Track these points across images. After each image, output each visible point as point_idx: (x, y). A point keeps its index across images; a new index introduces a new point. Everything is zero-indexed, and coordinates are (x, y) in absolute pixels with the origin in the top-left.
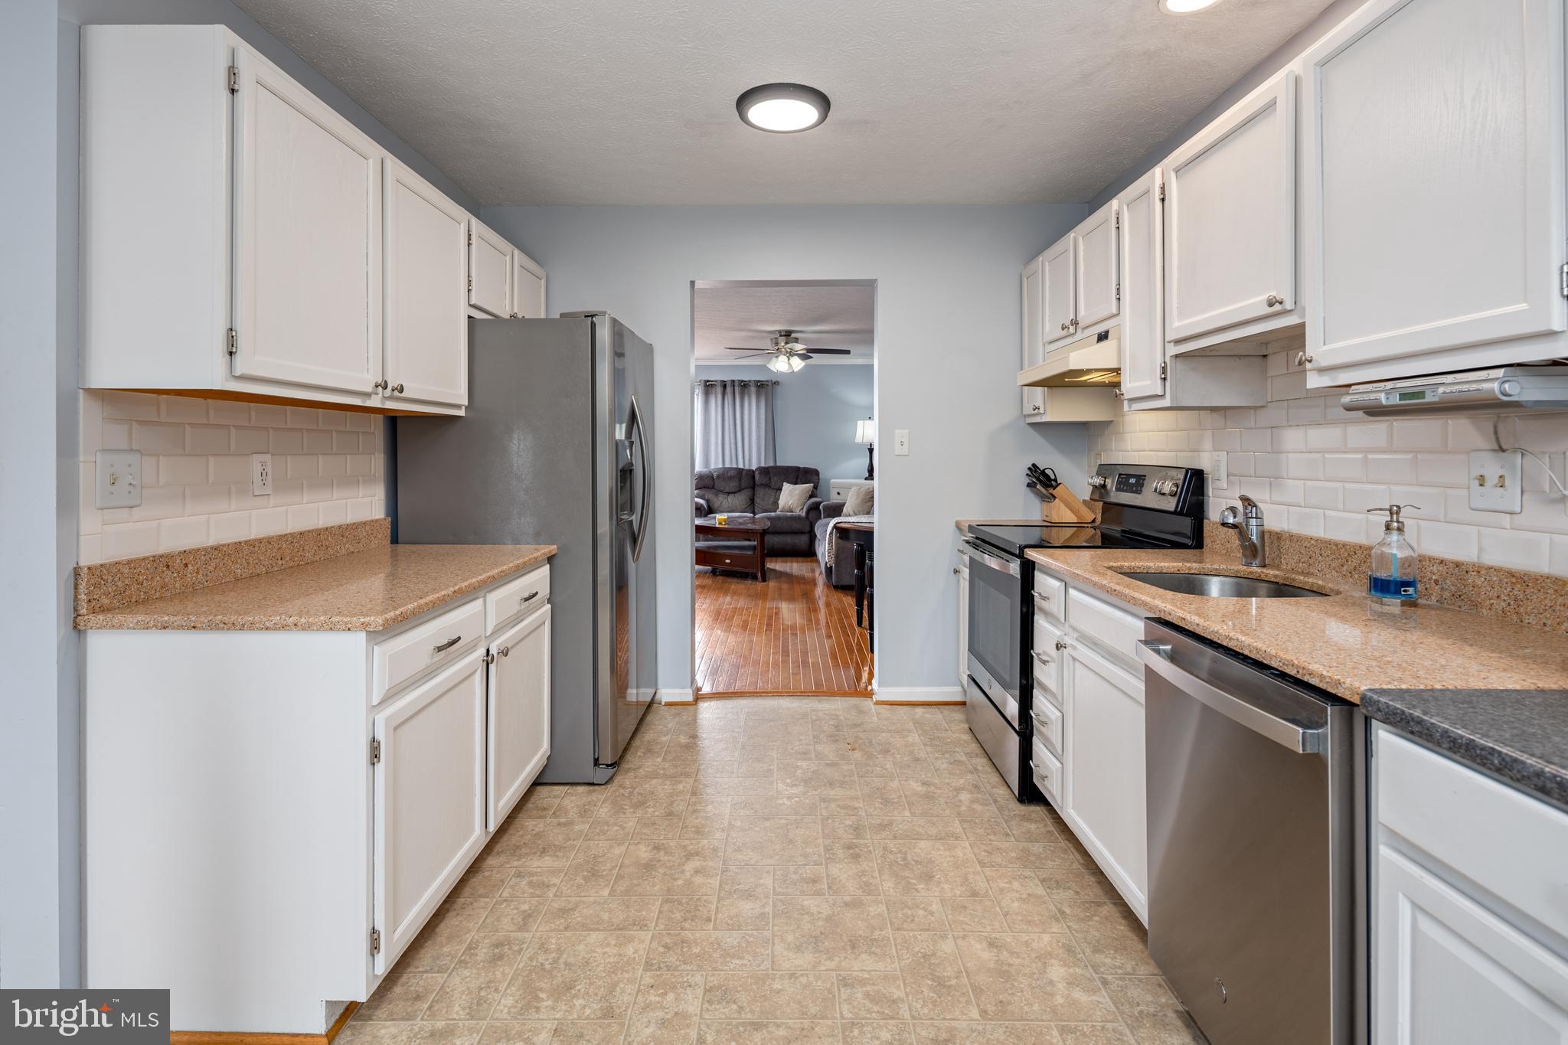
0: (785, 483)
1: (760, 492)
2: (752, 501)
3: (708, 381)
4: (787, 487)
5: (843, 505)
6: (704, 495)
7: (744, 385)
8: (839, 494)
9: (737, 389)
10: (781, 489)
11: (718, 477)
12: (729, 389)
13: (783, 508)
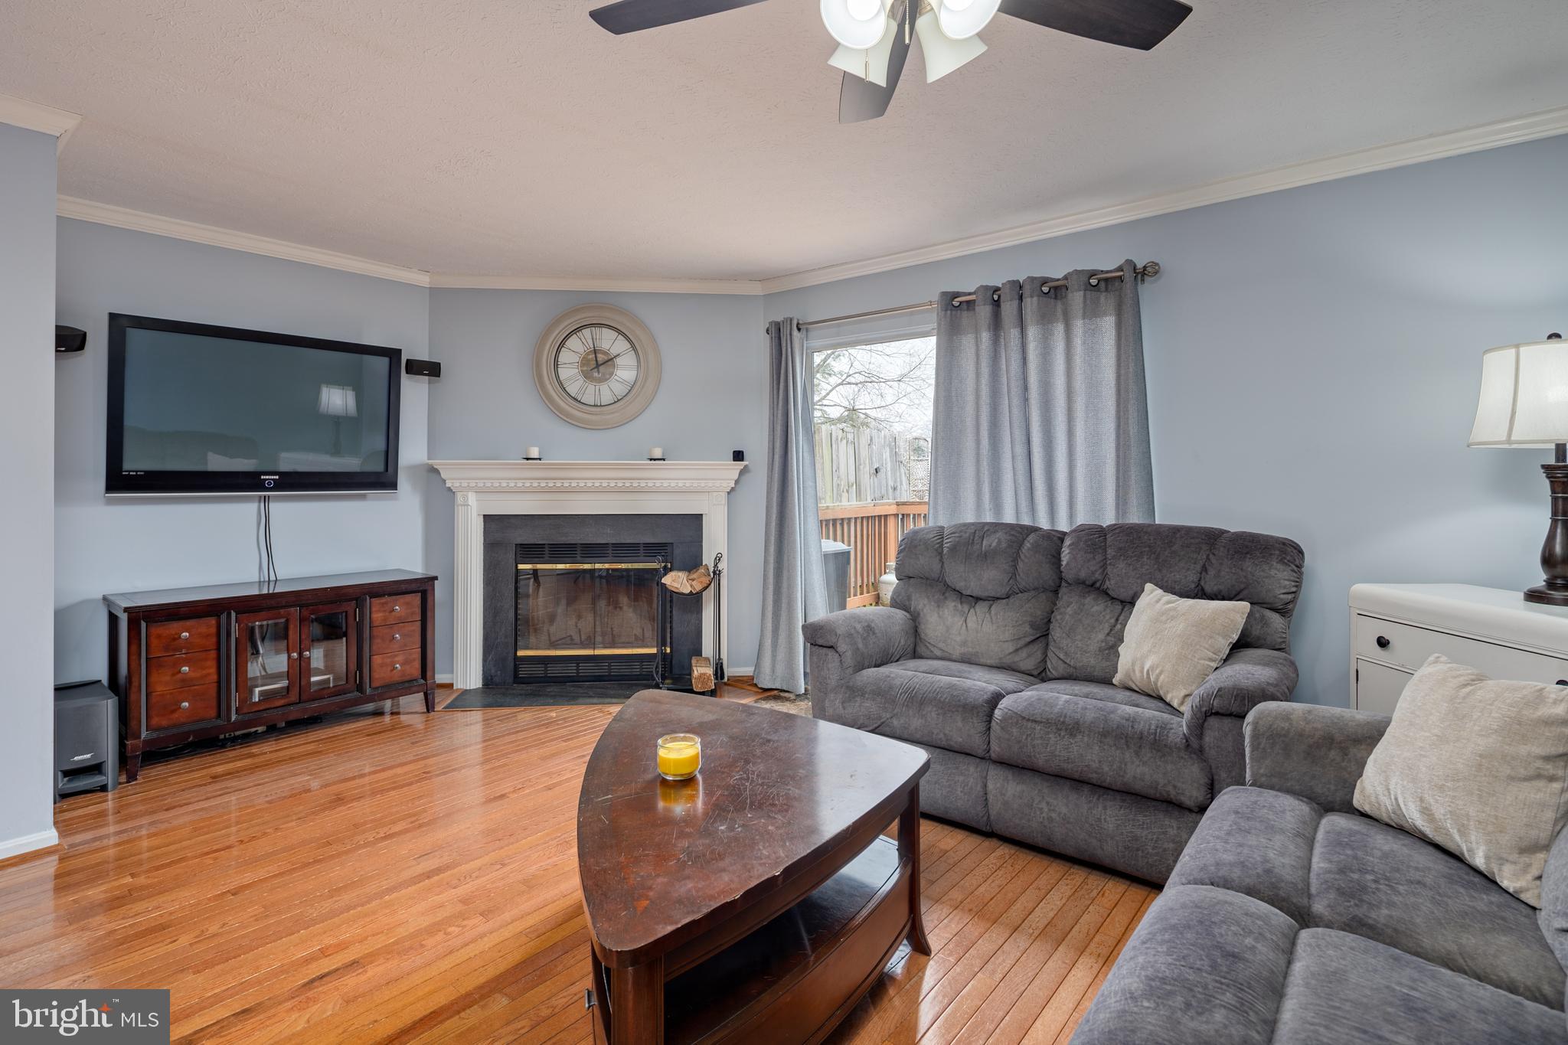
0: (1149, 586)
1: (1070, 605)
2: (1042, 634)
3: (956, 295)
4: (1152, 600)
5: (1371, 735)
6: (909, 598)
7: (1054, 291)
8: (1383, 643)
9: (1031, 304)
10: (1132, 604)
11: (954, 549)
12: (1009, 308)
13: (1128, 675)
